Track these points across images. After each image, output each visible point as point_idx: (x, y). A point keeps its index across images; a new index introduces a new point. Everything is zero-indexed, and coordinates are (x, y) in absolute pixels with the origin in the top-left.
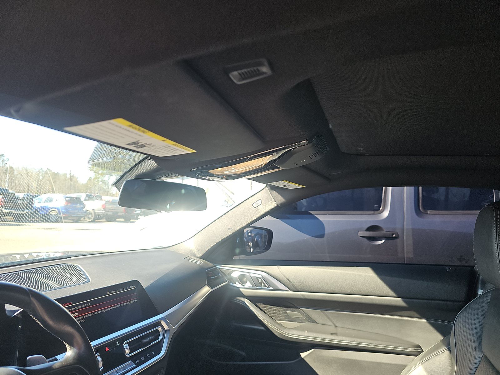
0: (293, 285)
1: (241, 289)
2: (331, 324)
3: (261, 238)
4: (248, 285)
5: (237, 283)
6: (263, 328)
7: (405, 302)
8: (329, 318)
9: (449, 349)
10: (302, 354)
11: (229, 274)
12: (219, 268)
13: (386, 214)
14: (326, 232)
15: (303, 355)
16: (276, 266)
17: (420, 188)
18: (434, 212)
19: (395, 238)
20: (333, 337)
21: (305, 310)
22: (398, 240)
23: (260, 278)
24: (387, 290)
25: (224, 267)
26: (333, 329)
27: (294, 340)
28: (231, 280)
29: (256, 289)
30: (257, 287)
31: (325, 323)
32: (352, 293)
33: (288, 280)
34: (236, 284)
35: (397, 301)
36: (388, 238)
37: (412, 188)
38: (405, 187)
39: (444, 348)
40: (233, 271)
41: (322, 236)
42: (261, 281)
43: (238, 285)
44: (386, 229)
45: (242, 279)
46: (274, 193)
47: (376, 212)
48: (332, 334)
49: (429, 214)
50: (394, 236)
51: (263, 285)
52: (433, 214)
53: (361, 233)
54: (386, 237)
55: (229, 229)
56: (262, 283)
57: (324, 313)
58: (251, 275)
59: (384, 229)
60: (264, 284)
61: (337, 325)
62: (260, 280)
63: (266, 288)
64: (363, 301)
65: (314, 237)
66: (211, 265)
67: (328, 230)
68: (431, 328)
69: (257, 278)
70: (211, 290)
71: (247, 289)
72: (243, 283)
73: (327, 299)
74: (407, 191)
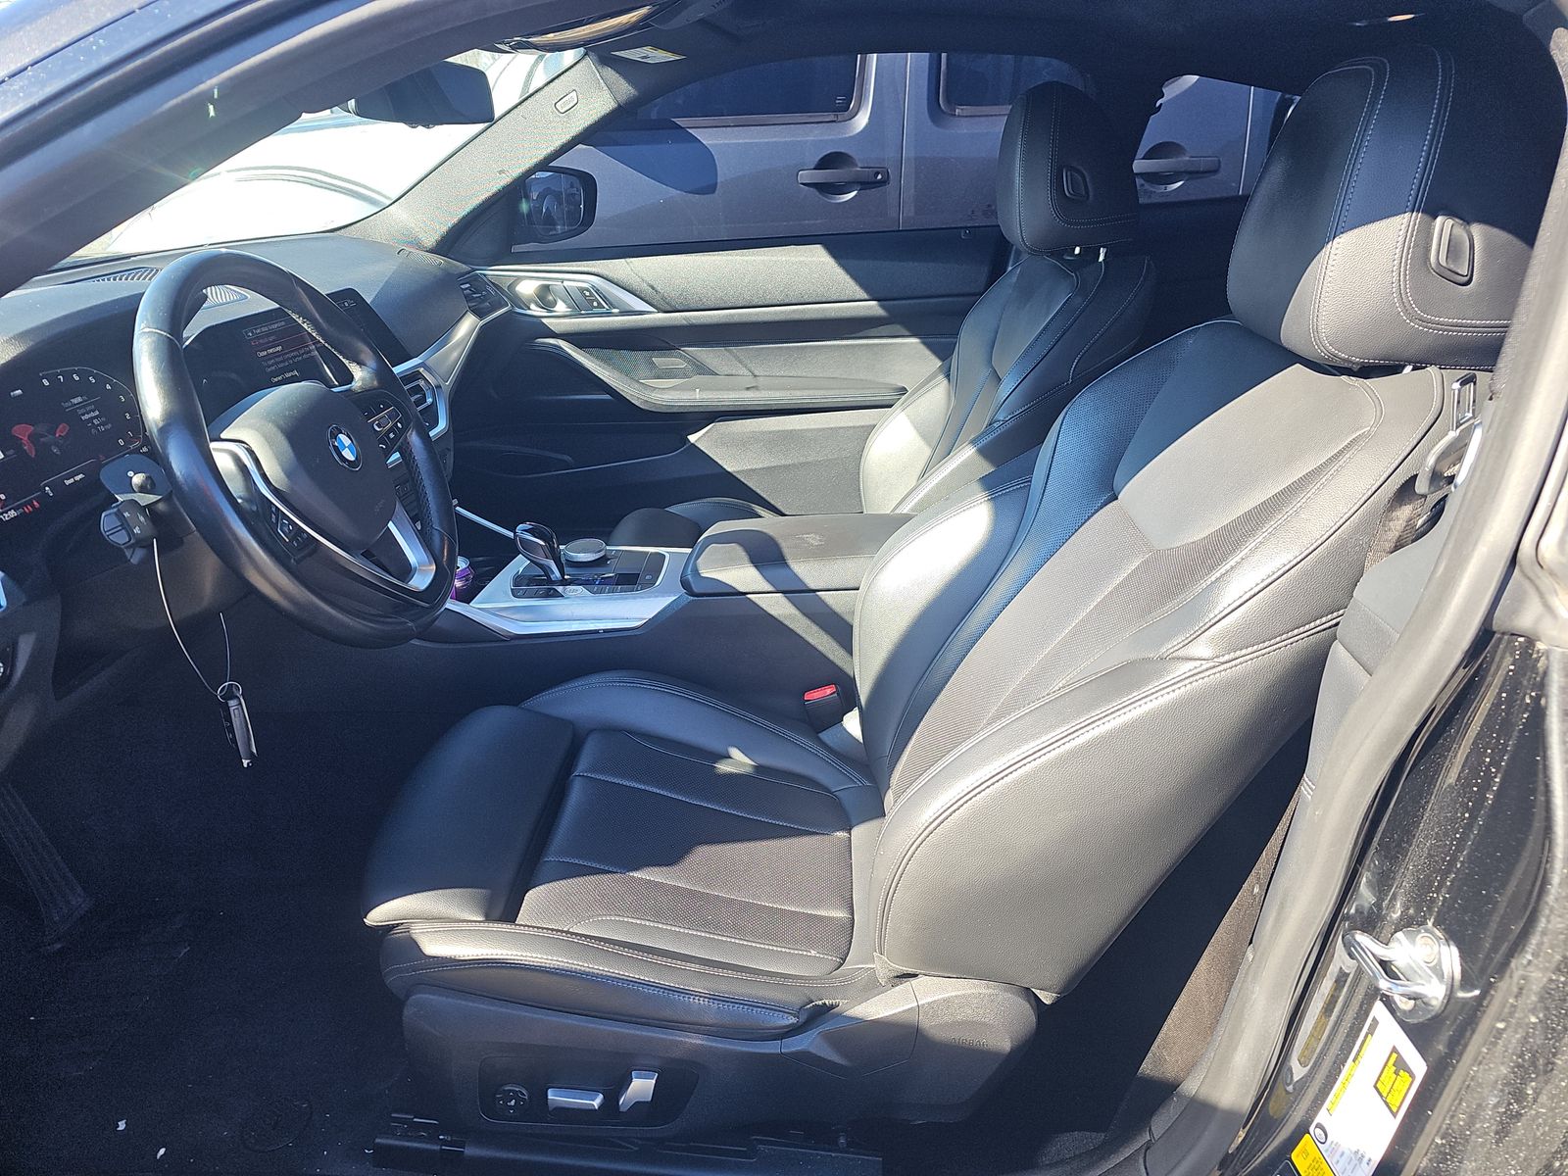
0: (663, 298)
1: (544, 321)
2: (746, 372)
3: (560, 203)
4: (561, 307)
5: (533, 306)
6: (607, 397)
7: (883, 307)
8: (740, 362)
9: (948, 376)
10: (689, 437)
11: (511, 287)
12: (485, 275)
13: (862, 120)
14: (722, 177)
15: (692, 438)
16: (623, 260)
17: (944, 55)
18: (968, 110)
19: (883, 182)
20: (750, 395)
21: (691, 351)
22: (887, 187)
23: (588, 290)
24: (852, 288)
25: (496, 273)
26: (750, 381)
27: (675, 410)
28: (516, 300)
29: (581, 316)
30: (583, 312)
31: (734, 372)
32: (787, 301)
33: (653, 288)
34: (529, 309)
35: (871, 307)
36: (865, 184)
37: (924, 57)
38: (909, 54)
39: (941, 377)
40: (519, 279)
41: (711, 189)
42: (591, 295)
43: (535, 311)
44: (863, 160)
45: (544, 297)
46: (609, 72)
47: (841, 116)
48: (748, 389)
49: (959, 116)
50: (879, 177)
51: (595, 304)
52: (967, 116)
53: (806, 176)
54: (861, 183)
55: (500, 172)
56: (593, 301)
57: (728, 351)
58: (566, 283)
59: (857, 161)
60: (599, 303)
61: (757, 373)
62: (587, 294)
63: (604, 310)
64: (807, 316)
65: (690, 193)
66: (465, 268)
67: (724, 172)
68: (927, 352)
69: (582, 290)
70: (482, 323)
71: (560, 318)
72: (548, 305)
73: (736, 319)
74: (913, 64)
